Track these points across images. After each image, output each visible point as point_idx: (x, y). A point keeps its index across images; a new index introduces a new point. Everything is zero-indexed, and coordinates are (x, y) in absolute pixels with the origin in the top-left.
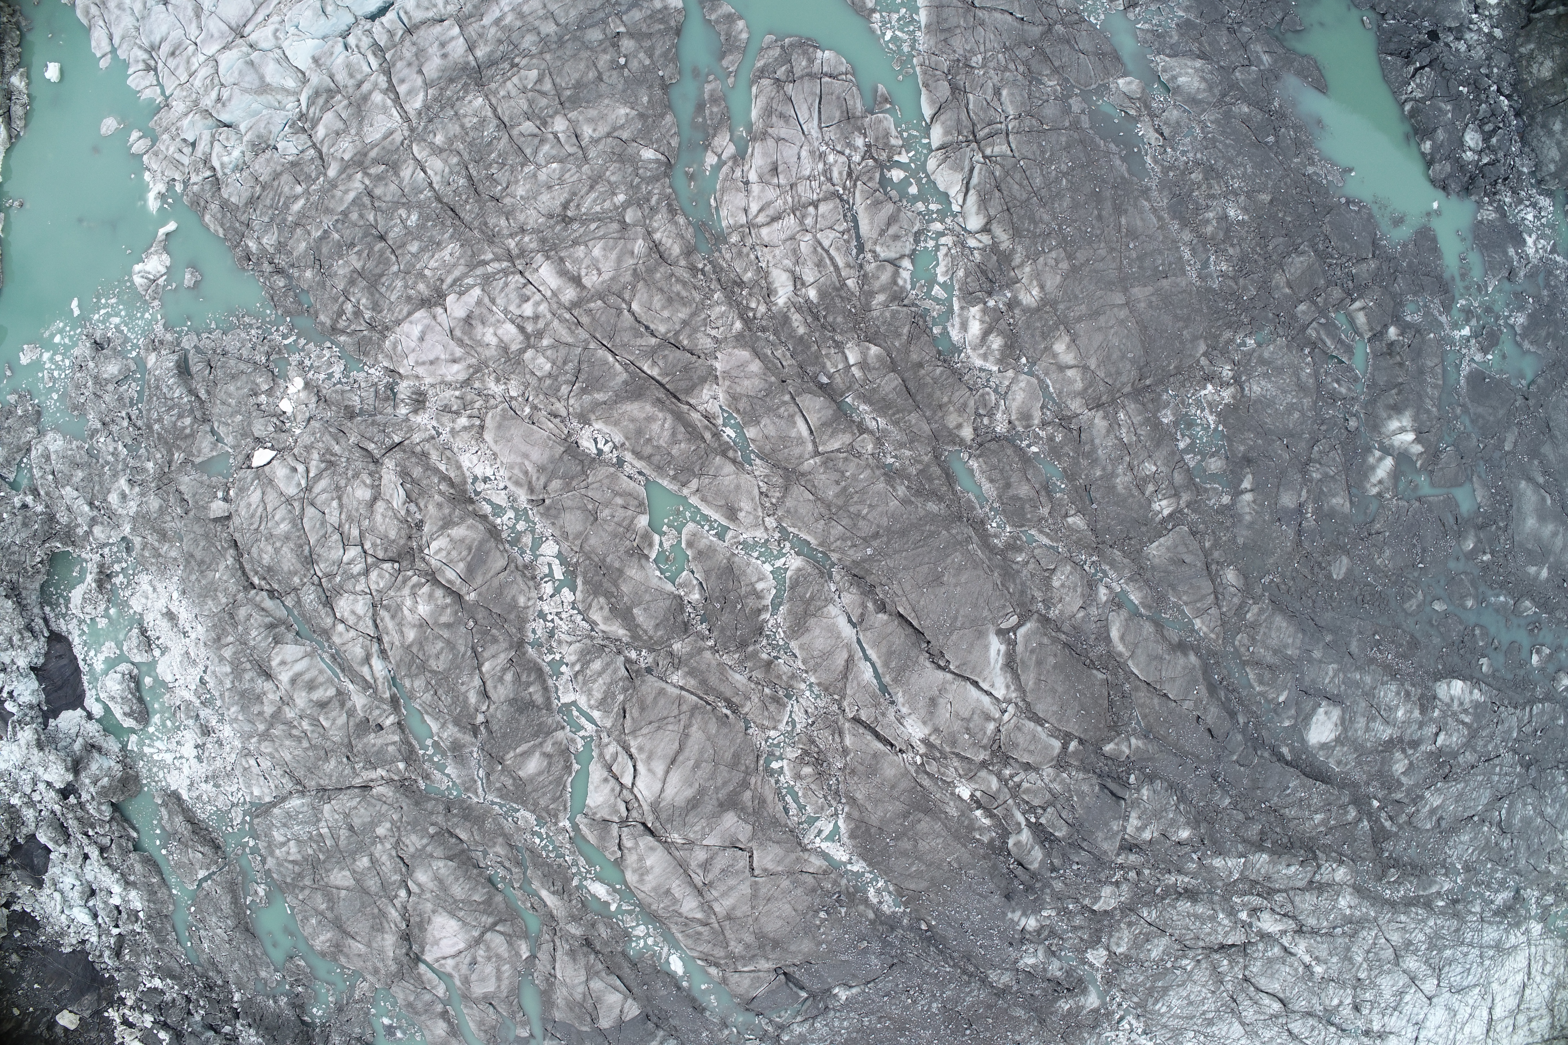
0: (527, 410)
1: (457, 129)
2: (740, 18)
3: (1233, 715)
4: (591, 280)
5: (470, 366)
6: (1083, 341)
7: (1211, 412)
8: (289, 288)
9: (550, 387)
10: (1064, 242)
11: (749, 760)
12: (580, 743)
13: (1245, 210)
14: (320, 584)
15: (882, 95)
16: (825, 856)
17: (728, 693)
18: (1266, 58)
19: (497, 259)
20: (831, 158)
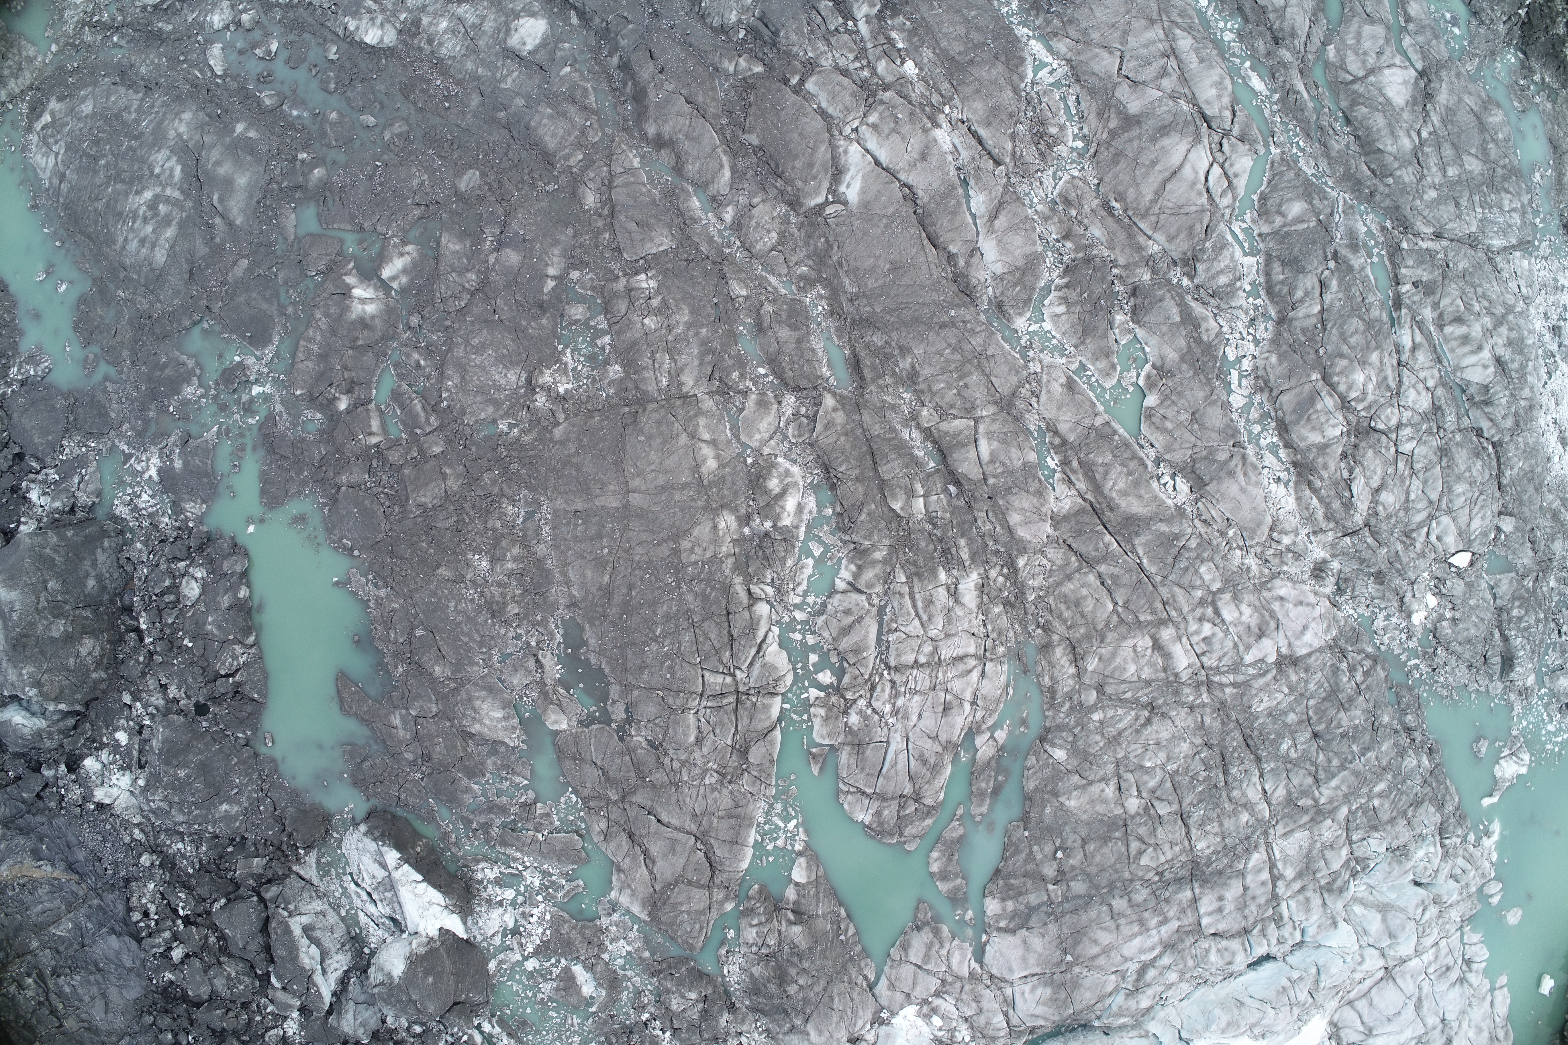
0: (1231, 533)
1: (1227, 823)
2: (932, 875)
3: (625, 66)
4: (1144, 642)
5: (1270, 590)
6: (688, 463)
7: (566, 364)
8: (1403, 712)
9: (1205, 550)
10: (678, 568)
11: (1104, 155)
12: (1248, 217)
13: (469, 564)
14: (1439, 428)
15: (816, 763)
16: (1050, 50)
17: (1110, 220)
18: (396, 721)
19: (1222, 686)
20: (888, 708)
